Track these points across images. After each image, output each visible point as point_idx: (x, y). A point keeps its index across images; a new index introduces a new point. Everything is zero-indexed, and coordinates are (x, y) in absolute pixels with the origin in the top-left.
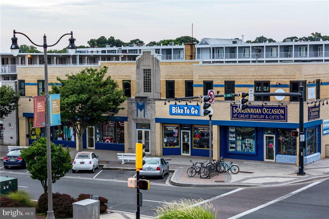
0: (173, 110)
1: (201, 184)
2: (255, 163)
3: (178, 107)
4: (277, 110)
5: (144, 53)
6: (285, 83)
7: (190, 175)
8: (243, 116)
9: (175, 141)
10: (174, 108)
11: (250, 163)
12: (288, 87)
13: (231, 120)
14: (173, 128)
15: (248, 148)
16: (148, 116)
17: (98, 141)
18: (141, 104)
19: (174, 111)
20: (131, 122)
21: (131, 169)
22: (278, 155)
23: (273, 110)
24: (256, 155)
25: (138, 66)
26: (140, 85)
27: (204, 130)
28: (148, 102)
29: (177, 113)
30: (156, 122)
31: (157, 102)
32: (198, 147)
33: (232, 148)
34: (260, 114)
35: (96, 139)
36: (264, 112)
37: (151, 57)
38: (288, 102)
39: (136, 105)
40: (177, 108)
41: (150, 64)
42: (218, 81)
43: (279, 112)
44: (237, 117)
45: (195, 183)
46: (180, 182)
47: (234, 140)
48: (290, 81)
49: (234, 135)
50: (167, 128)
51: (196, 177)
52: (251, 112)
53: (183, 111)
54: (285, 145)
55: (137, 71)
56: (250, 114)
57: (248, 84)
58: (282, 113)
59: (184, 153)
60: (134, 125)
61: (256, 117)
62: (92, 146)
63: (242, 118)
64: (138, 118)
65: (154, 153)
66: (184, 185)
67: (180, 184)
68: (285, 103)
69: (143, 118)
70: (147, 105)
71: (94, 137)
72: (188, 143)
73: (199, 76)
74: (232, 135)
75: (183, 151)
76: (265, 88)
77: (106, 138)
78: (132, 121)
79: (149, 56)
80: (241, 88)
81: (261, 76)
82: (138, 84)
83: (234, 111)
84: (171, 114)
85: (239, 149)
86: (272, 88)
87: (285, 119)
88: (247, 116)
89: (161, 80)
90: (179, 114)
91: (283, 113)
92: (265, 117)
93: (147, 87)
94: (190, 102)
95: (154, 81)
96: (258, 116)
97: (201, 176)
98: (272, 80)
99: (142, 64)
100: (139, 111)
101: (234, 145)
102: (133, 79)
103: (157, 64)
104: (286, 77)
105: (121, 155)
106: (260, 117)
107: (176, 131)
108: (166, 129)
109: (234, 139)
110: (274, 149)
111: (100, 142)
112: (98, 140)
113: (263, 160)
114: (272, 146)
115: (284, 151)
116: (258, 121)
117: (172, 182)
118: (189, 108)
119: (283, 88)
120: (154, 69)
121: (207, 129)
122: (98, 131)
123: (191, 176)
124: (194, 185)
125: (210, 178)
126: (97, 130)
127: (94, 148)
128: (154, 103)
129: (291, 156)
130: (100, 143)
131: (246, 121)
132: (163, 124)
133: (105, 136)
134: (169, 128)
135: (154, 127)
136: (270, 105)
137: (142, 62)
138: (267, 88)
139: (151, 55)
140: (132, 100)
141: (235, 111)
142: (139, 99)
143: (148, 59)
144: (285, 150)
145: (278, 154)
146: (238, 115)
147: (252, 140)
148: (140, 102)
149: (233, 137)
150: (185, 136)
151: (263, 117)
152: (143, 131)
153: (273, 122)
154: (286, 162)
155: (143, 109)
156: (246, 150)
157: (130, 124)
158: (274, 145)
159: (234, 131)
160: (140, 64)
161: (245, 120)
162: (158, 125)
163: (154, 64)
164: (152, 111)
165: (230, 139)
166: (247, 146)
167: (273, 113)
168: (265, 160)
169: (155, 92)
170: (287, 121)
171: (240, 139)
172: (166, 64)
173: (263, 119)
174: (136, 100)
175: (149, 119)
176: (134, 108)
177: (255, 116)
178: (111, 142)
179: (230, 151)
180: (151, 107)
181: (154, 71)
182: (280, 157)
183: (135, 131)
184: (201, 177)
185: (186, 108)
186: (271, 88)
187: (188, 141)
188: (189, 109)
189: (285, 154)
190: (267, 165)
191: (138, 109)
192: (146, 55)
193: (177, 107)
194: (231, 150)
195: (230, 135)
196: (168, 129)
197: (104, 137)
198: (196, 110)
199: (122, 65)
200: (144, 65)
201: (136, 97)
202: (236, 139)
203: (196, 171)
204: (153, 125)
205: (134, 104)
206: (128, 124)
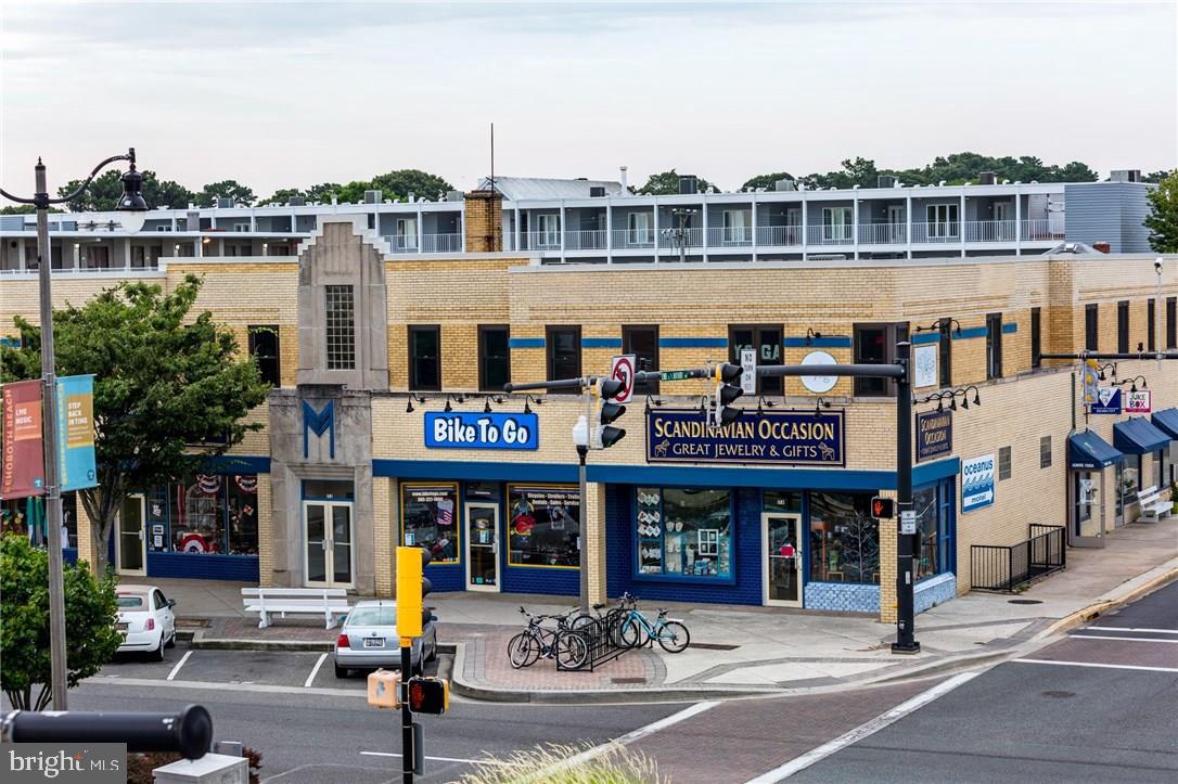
0: (437, 430)
1: (564, 691)
2: (733, 613)
3: (457, 420)
4: (810, 425)
5: (329, 228)
6: (837, 333)
7: (521, 661)
8: (689, 450)
9: (444, 542)
10: (441, 425)
11: (717, 613)
12: (848, 346)
13: (647, 465)
14: (436, 494)
15: (705, 560)
16: (346, 455)
17: (157, 545)
18: (319, 410)
19: (440, 434)
20: (283, 475)
21: (296, 646)
22: (812, 584)
23: (795, 426)
24: (734, 584)
25: (307, 273)
26: (314, 342)
27: (548, 500)
28: (345, 403)
29: (451, 440)
30: (375, 474)
31: (376, 403)
32: (525, 561)
33: (648, 561)
34: (749, 442)
35: (150, 538)
36: (765, 433)
37: (353, 243)
38: (849, 396)
39: (301, 413)
40: (450, 422)
41: (351, 269)
42: (599, 328)
43: (818, 434)
44: (670, 453)
45: (544, 688)
46: (488, 685)
47: (656, 535)
48: (854, 324)
49: (657, 517)
50: (414, 494)
51: (540, 667)
52: (719, 435)
53: (473, 434)
54: (837, 548)
55: (300, 291)
56: (713, 441)
57: (707, 335)
58: (828, 436)
59: (475, 583)
60: (293, 486)
61: (737, 452)
62: (138, 566)
63: (686, 456)
64: (309, 460)
65: (368, 587)
66: (503, 697)
67: (492, 693)
68: (837, 400)
69: (327, 459)
70: (342, 416)
71: (142, 534)
72: (491, 549)
73: (532, 309)
74: (648, 518)
75: (474, 575)
76: (766, 350)
77: (186, 535)
78: (288, 472)
79: (347, 240)
80: (682, 350)
81: (753, 307)
82: (306, 340)
83: (659, 432)
84: (430, 443)
85: (674, 565)
86: (792, 349)
87: (837, 459)
88: (704, 448)
89: (390, 323)
90: (460, 445)
91: (832, 437)
92: (767, 450)
93: (341, 348)
94: (500, 401)
95: (367, 328)
96: (743, 448)
97: (559, 664)
98: (791, 321)
99: (321, 268)
100: (312, 435)
101: (655, 553)
102: (287, 322)
103: (374, 267)
104: (841, 311)
105: (257, 597)
106: (750, 451)
107: (446, 506)
108: (409, 499)
109: (656, 531)
110: (799, 563)
111: (165, 550)
112: (158, 542)
113: (761, 601)
114: (790, 553)
115: (833, 569)
116: (744, 464)
117: (459, 686)
118: (496, 421)
119: (828, 350)
120: (366, 283)
121: (559, 496)
122: (157, 511)
123: (523, 665)
124: (540, 694)
125: (591, 671)
126: (156, 507)
127: (143, 572)
128: (365, 407)
129: (856, 586)
130: (166, 557)
131: (699, 466)
132: (400, 480)
133: (184, 528)
134: (423, 496)
135: (369, 492)
136: (786, 408)
137: (320, 262)
138: (772, 351)
139: (355, 234)
140: (286, 397)
141: (662, 430)
142: (313, 391)
143: (343, 250)
144: (838, 565)
145: (812, 581)
146: (671, 446)
147: (720, 532)
148: (316, 404)
149: (653, 524)
150: (481, 523)
151: (759, 451)
152: (328, 506)
153: (796, 468)
154: (841, 609)
155: (328, 430)
156: (698, 569)
157: (279, 483)
158: (799, 548)
159: (656, 503)
160: (313, 268)
161: (696, 463)
162: (383, 485)
163: (366, 269)
164: (362, 435)
165: (641, 530)
166: (700, 554)
167: (794, 436)
168: (768, 601)
169: (368, 366)
170: (844, 465)
171: (678, 530)
172: (407, 268)
173: (760, 457)
174: (301, 398)
175: (350, 465)
176: (292, 426)
177: (731, 450)
178: (206, 549)
179: (642, 571)
180: (357, 422)
181: (366, 290)
182: (821, 591)
183: (297, 511)
184: (559, 668)
185: (483, 423)
186: (786, 349)
187: (491, 540)
188: (494, 426)
189: (836, 579)
190: (776, 618)
191: (309, 429)
192: (336, 235)
193: (453, 419)
194: (644, 570)
195: (642, 517)
196: (420, 500)
197: (179, 533)
198: (522, 430)
199: (248, 270)
200: (329, 269)
201: (301, 387)
202: (664, 530)
203: (539, 647)
204: (365, 484)
205: (294, 411)
206: (271, 480)
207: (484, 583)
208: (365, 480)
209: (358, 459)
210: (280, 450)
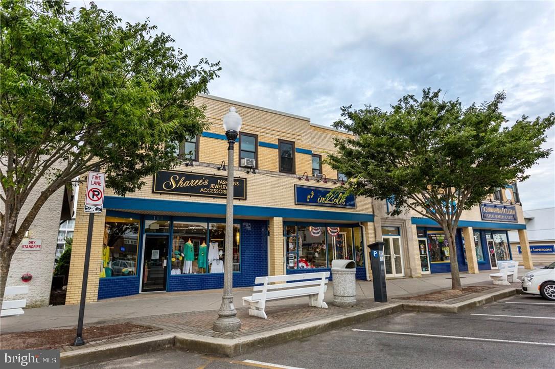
12: (512, 188)
13: (481, 221)
16: (402, 215)
17: (291, 265)
20: (379, 223)
24: (485, 263)
30: (412, 223)
34: (501, 214)
35: (287, 261)
38: (514, 202)
44: (487, 217)
64: (389, 216)
75: (422, 268)
83: (484, 210)
88: (493, 216)
110: (495, 255)
111: (295, 268)
119: (509, 189)
130: (296, 271)
135: (411, 231)
150: (422, 246)
151: (503, 217)
152: (391, 238)
157: (377, 227)
161: (492, 221)
162: (415, 228)
177: (498, 217)
191: (388, 203)
206: (374, 226)
207: (426, 271)
208: (410, 225)
209: (406, 216)
210: (378, 211)
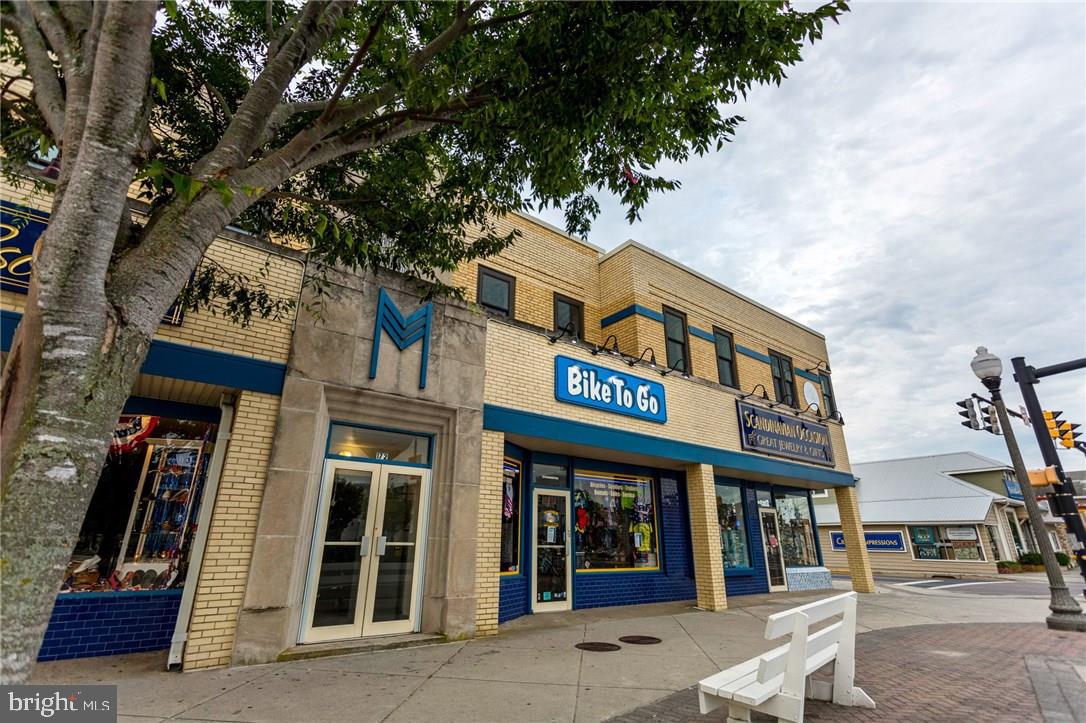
0: (571, 381)
3: (592, 374)
10: (575, 376)
12: (818, 383)
13: (741, 452)
16: (443, 387)
18: (406, 310)
19: (575, 386)
20: (314, 402)
27: (608, 490)
28: (449, 312)
29: (586, 395)
30: (488, 425)
31: (493, 327)
39: (370, 307)
40: (585, 374)
42: (698, 321)
53: (609, 394)
57: (760, 351)
59: (540, 600)
64: (376, 384)
65: (466, 620)
69: (410, 388)
70: (445, 329)
72: (563, 550)
75: (540, 591)
80: (748, 358)
81: (776, 340)
84: (561, 396)
90: (595, 404)
94: (631, 364)
98: (794, 357)
100: (386, 346)
104: (812, 359)
110: (781, 551)
113: (768, 588)
118: (631, 384)
119: (812, 382)
128: (481, 328)
131: (770, 458)
135: (477, 452)
142: (397, 280)
148: (402, 302)
150: (550, 516)
152: (381, 476)
155: (417, 345)
157: (298, 417)
158: (779, 539)
161: (769, 455)
168: (771, 588)
175: (448, 405)
176: (350, 321)
180: (467, 344)
185: (617, 384)
186: (796, 376)
188: (629, 389)
191: (383, 336)
193: (588, 372)
204: (472, 438)
205: (357, 300)
206: (278, 411)
207: (554, 599)
208: (472, 432)
209: (464, 398)
210: (316, 358)
